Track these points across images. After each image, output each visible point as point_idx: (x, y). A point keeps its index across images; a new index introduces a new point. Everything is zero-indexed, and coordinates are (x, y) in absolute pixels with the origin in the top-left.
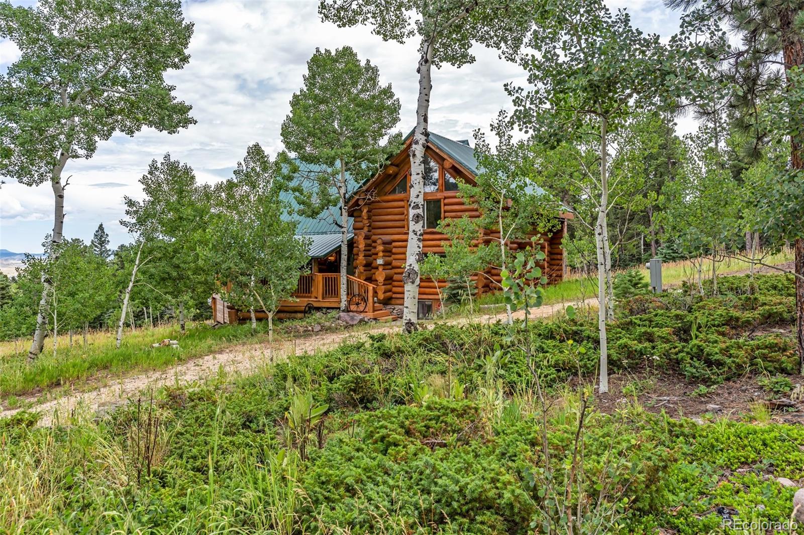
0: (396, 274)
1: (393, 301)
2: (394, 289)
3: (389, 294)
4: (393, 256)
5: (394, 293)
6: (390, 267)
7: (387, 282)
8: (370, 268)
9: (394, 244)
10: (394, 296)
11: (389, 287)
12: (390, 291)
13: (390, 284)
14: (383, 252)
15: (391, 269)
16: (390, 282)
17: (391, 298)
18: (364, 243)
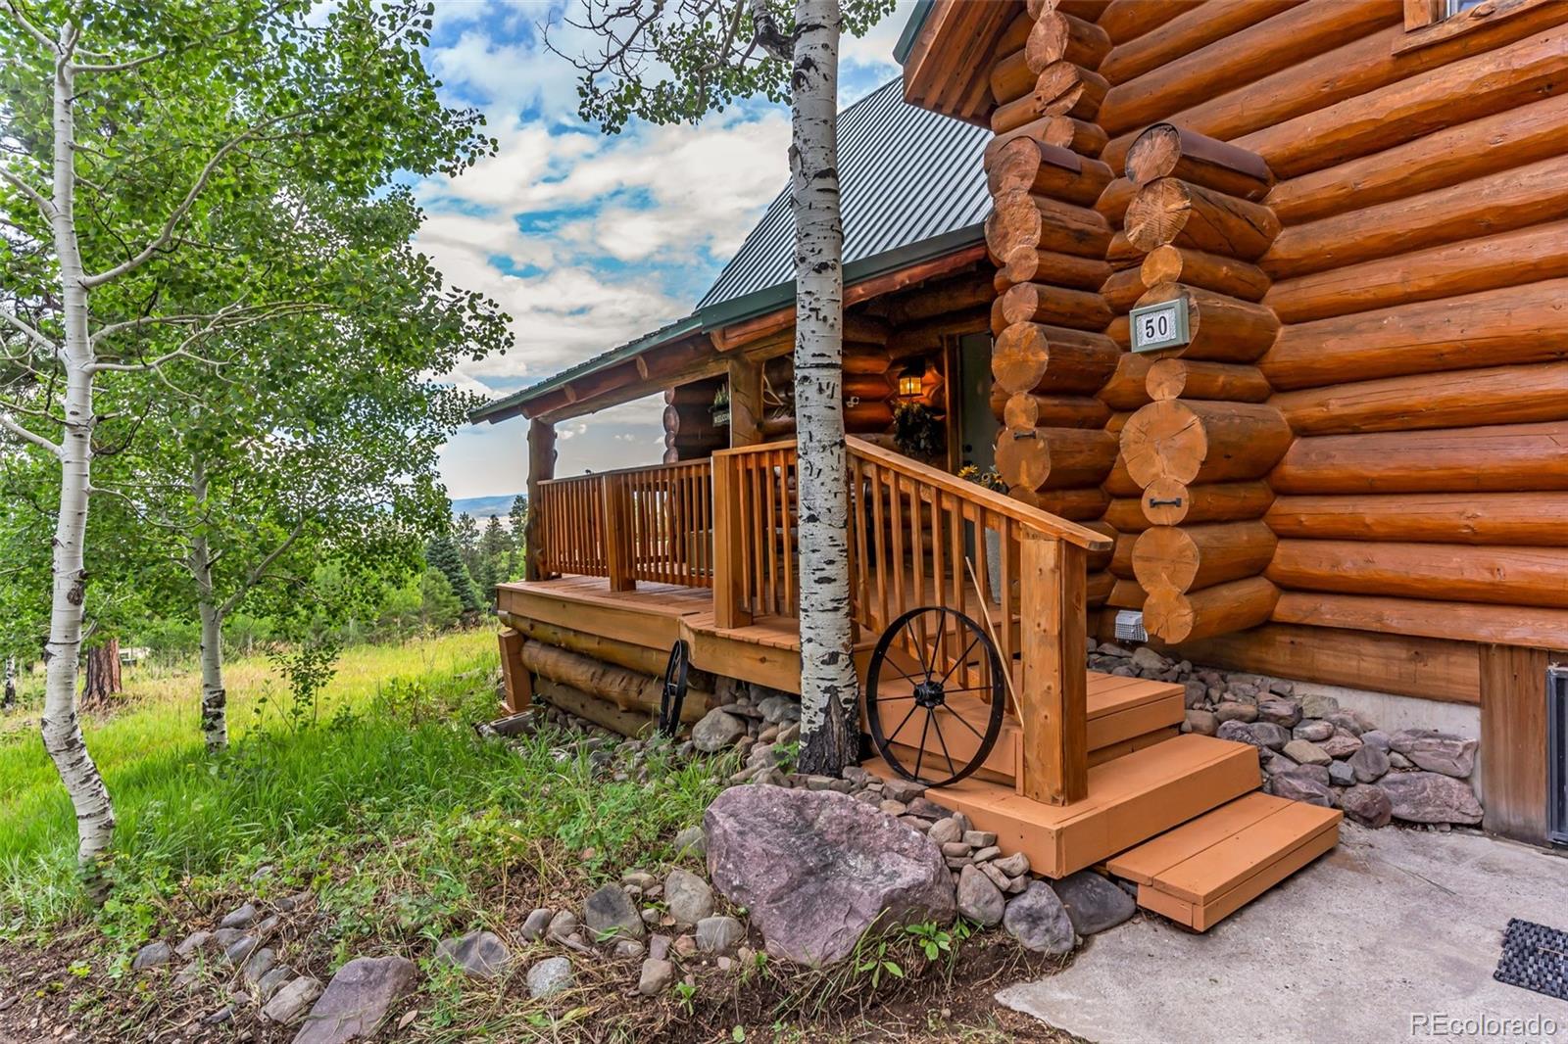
0: (1304, 431)
1: (1279, 651)
2: (1290, 557)
3: (1250, 593)
4: (1280, 296)
5: (1290, 587)
6: (1256, 377)
7: (1215, 500)
8: (1089, 407)
9: (1283, 194)
10: (1288, 608)
11: (1242, 537)
12: (1257, 568)
13: (1256, 515)
14: (1184, 240)
15: (1258, 397)
16: (1252, 495)
17: (1263, 626)
18: (1035, 218)
